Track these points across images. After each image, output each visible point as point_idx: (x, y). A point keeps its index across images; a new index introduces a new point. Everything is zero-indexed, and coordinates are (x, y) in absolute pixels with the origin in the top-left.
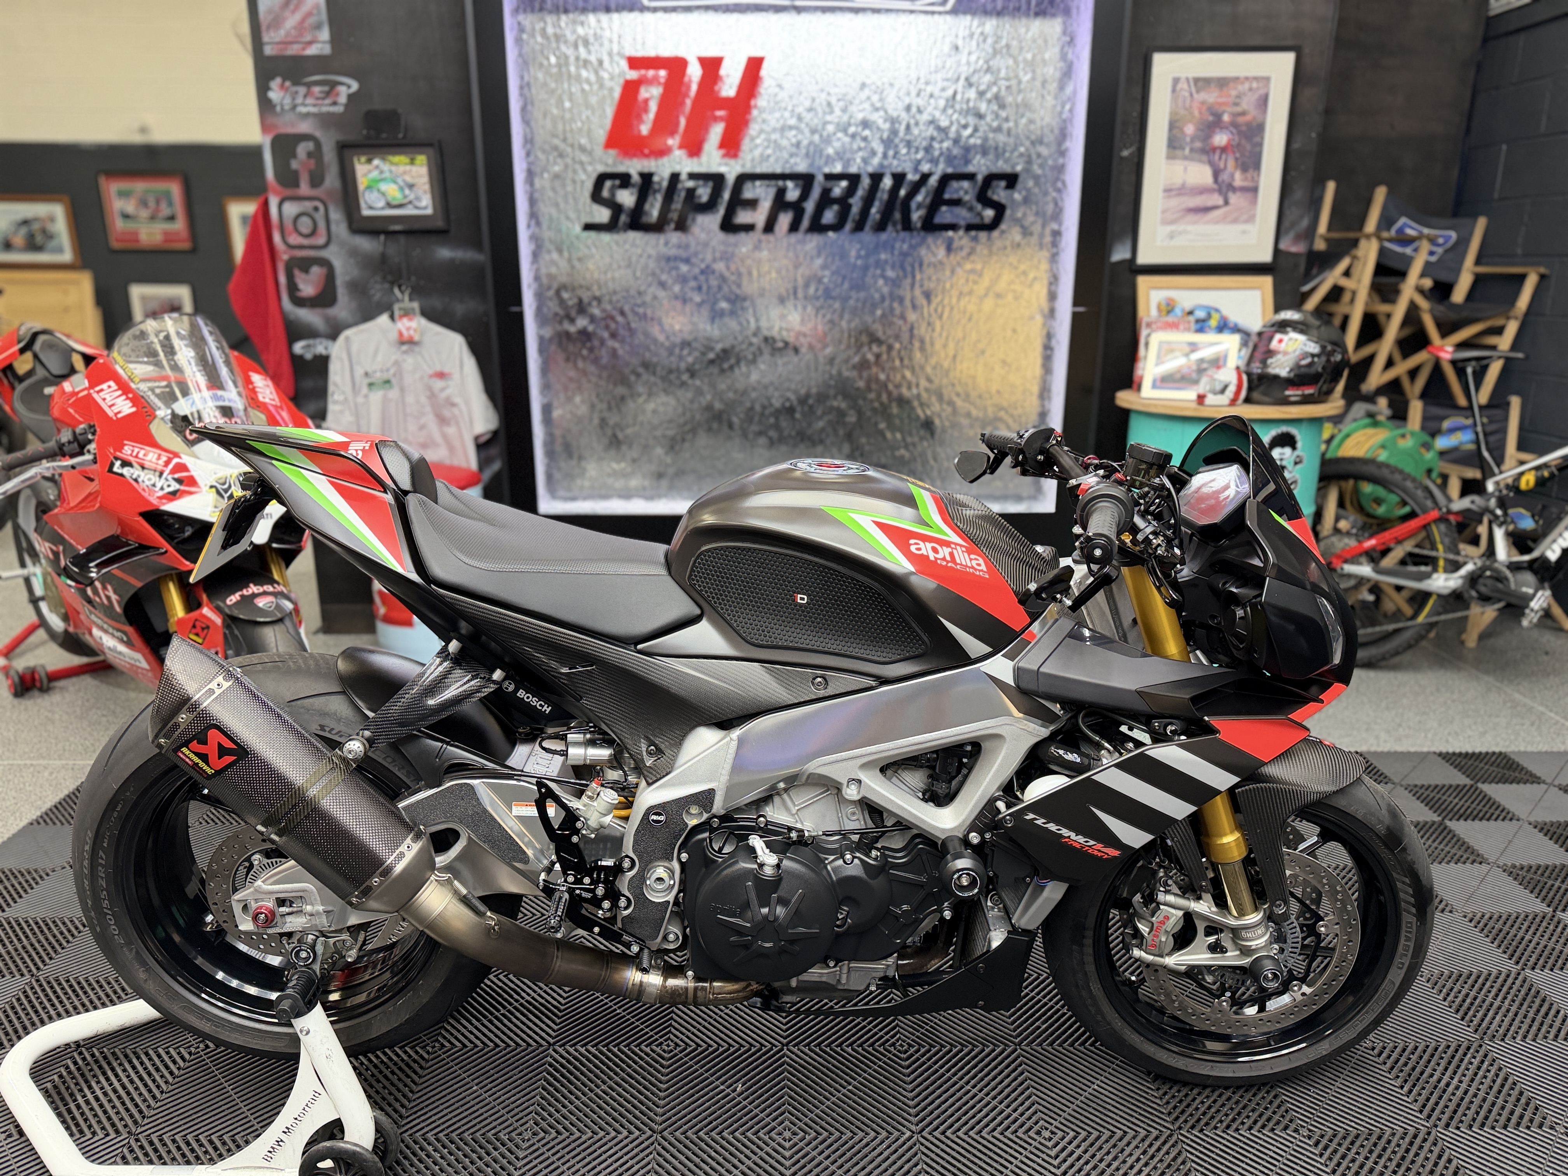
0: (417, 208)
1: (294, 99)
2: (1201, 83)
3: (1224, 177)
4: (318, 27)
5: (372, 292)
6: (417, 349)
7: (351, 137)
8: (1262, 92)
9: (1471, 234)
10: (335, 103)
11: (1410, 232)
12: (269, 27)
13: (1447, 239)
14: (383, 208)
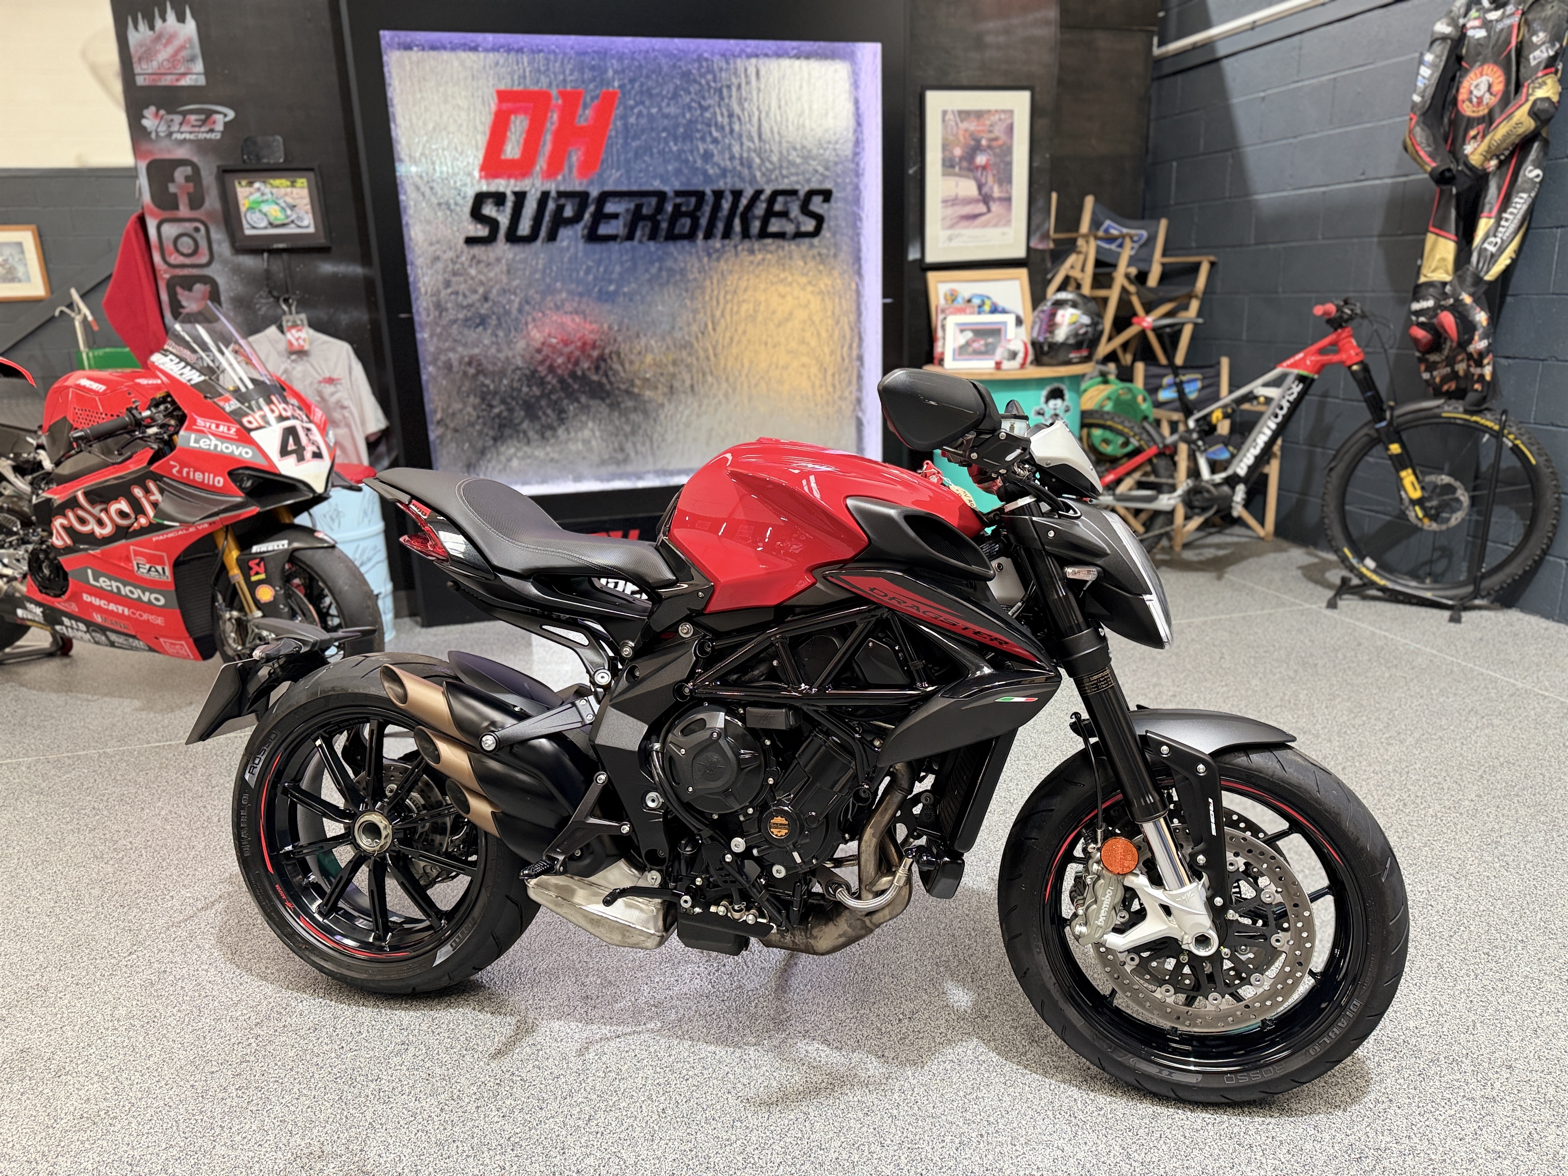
0: (299, 227)
1: (169, 126)
2: (964, 115)
3: (985, 190)
4: (192, 59)
5: (258, 306)
6: (305, 358)
7: (230, 163)
8: (1009, 121)
9: (1157, 232)
10: (212, 131)
11: (1114, 232)
12: (140, 59)
13: (1141, 236)
14: (266, 228)
